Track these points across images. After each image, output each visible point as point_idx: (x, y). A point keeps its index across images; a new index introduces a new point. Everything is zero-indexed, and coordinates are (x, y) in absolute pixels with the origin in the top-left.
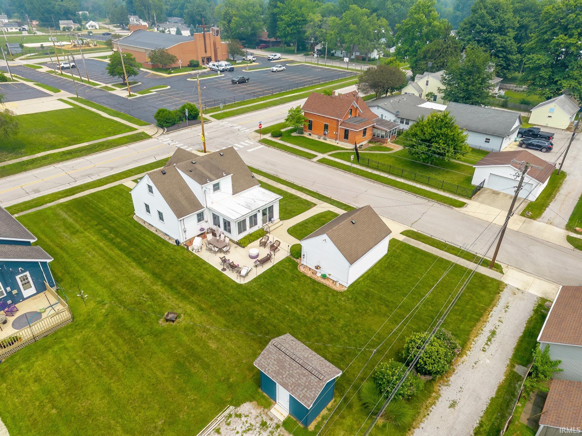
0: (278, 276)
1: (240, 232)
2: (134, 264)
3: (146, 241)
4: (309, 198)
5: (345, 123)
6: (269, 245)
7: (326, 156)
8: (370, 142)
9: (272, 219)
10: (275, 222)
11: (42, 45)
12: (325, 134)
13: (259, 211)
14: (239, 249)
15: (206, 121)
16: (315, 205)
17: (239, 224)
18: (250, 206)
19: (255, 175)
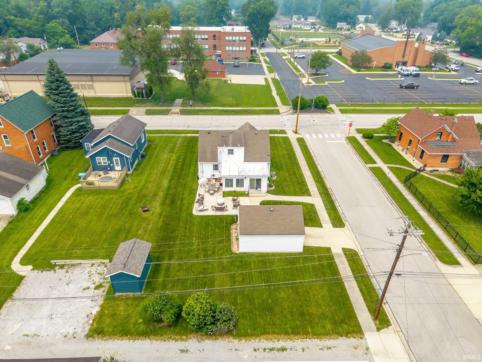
1: (227, 186)
2: (169, 178)
4: (313, 189)
5: (426, 144)
7: (385, 167)
9: (259, 189)
10: (262, 192)
11: (302, 40)
12: (407, 149)
13: (245, 178)
15: (332, 111)
18: (242, 172)
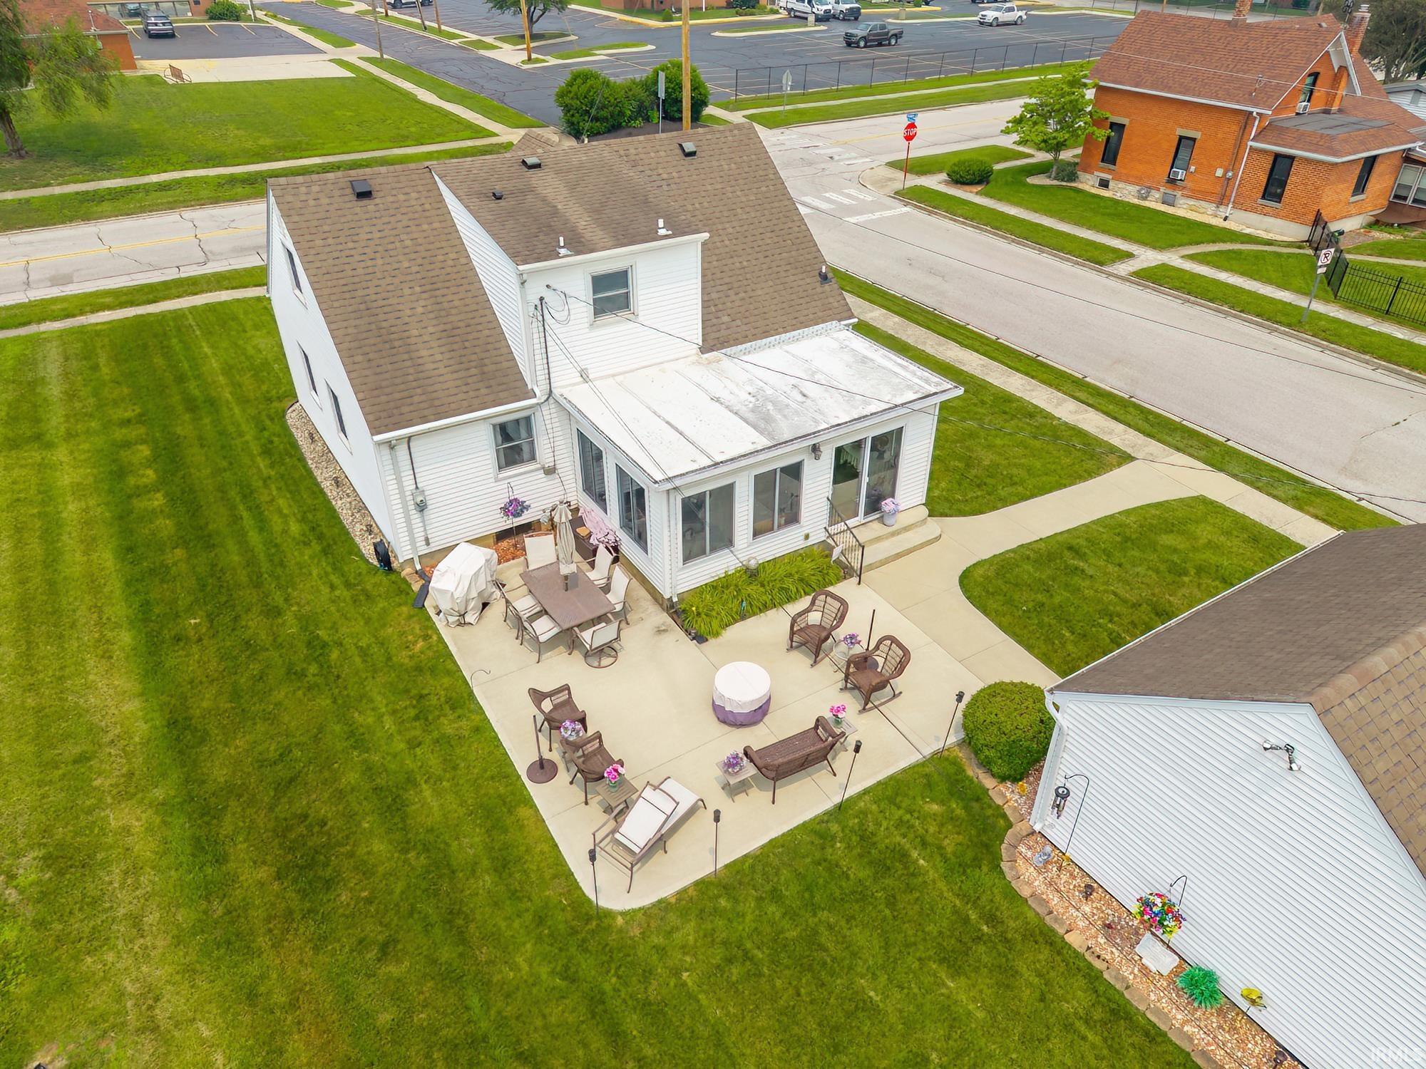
0: (862, 896)
1: (692, 552)
2: (126, 638)
3: (262, 525)
4: (1092, 422)
5: (1282, 130)
6: (840, 653)
7: (1173, 259)
8: (1377, 223)
9: (887, 505)
10: (902, 520)
12: (1172, 181)
13: (815, 449)
14: (677, 640)
16: (1126, 458)
17: (692, 511)
18: (768, 419)
19: (851, 299)
